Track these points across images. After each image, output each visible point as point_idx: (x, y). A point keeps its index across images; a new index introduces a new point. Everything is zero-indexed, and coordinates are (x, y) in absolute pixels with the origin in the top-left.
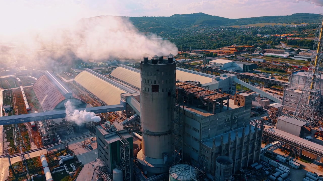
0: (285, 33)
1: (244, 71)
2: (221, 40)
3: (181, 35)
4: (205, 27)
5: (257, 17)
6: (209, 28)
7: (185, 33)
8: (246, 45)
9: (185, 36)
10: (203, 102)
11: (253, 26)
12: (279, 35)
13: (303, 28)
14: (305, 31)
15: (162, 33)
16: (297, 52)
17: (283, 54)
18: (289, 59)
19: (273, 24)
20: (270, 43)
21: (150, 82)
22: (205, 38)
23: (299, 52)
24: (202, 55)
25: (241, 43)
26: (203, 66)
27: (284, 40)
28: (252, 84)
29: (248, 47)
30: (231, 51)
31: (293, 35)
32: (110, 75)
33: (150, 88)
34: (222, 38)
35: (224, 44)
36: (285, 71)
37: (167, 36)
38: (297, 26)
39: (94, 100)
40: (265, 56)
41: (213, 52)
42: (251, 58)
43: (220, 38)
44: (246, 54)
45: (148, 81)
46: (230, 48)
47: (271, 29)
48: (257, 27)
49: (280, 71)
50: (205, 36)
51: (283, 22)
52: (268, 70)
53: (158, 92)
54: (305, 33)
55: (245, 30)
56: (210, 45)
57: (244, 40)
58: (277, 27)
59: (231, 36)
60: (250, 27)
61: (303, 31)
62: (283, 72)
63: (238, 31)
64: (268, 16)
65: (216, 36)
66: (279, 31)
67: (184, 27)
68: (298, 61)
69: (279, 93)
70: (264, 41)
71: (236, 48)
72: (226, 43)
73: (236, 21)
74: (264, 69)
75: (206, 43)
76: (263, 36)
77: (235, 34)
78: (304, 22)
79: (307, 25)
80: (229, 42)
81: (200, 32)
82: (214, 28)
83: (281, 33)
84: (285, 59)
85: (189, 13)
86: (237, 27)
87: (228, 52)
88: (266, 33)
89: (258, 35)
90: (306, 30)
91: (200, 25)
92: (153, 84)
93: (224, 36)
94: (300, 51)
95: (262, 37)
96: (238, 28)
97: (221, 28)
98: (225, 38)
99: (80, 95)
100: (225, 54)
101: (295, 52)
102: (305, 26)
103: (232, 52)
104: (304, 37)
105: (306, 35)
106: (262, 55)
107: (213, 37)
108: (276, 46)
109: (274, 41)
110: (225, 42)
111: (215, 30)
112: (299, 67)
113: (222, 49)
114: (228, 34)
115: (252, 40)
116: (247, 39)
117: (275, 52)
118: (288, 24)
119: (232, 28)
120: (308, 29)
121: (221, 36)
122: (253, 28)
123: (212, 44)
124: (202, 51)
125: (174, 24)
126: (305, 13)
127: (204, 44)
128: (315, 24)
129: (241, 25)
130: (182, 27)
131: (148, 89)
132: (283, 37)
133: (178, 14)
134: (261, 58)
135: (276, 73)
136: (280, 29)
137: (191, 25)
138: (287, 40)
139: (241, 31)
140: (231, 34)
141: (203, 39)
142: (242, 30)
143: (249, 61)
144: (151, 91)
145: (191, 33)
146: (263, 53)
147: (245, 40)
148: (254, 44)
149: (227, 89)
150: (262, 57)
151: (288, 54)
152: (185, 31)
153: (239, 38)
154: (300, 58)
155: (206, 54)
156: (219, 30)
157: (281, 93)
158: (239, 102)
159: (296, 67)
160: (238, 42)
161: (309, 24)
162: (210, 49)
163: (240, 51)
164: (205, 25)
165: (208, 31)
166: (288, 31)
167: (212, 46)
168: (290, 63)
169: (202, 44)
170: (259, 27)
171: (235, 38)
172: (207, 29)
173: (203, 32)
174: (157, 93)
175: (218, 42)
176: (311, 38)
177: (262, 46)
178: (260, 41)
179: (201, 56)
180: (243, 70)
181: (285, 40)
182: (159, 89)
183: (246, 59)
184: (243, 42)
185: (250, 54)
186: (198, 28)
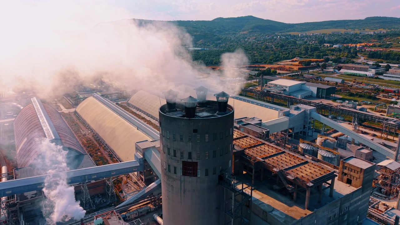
0: (360, 43)
1: (318, 97)
2: (279, 51)
3: (226, 44)
4: (256, 34)
5: (321, 21)
6: (261, 35)
7: (231, 42)
8: (313, 58)
9: (231, 46)
10: (285, 182)
11: (317, 32)
12: (354, 45)
13: (384, 36)
14: (386, 40)
15: (202, 41)
16: (385, 68)
17: (367, 71)
18: (376, 78)
19: (342, 31)
20: (344, 55)
21: (178, 154)
22: (257, 48)
23: (390, 69)
24: (257, 72)
25: (305, 55)
26: (259, 88)
27: (362, 52)
28: (334, 118)
29: (316, 62)
30: (294, 66)
31: (371, 44)
32: (129, 102)
33: (180, 167)
34: (279, 49)
35: (283, 56)
36: (377, 97)
37: (208, 46)
38: (375, 33)
39: (99, 144)
40: (342, 75)
41: (270, 67)
42: (324, 77)
43: (277, 48)
44: (315, 70)
45: (175, 151)
46: (292, 61)
47: (340, 37)
48: (322, 34)
49: (370, 97)
50: (257, 46)
51: (355, 28)
52: (352, 95)
53: (196, 176)
54: (388, 43)
55: (308, 38)
56: (264, 58)
57: (309, 51)
58: (348, 34)
59: (291, 46)
60: (313, 34)
61: (384, 39)
62: (375, 98)
63: (298, 39)
64: (336, 20)
65: (272, 45)
66: (353, 40)
67: (229, 34)
68: (389, 82)
69: (378, 134)
70: (336, 52)
71: (300, 63)
72: (286, 56)
73: (295, 27)
74: (346, 93)
75: (259, 55)
76: (333, 46)
77: (295, 43)
78: (381, 28)
79: (387, 31)
80: (289, 53)
81: (249, 40)
82: (267, 35)
83: (356, 42)
84: (371, 79)
85: (236, 16)
86: (297, 34)
87: (290, 68)
88: (336, 42)
89: (326, 45)
90: (388, 39)
91: (250, 32)
92: (186, 159)
93: (282, 46)
94: (390, 67)
95: (332, 48)
96: (299, 35)
97: (277, 36)
98: (284, 48)
99: (80, 136)
100: (286, 71)
101: (383, 69)
102: (384, 33)
103: (296, 68)
104: (387, 48)
105: (389, 45)
106: (337, 73)
107: (268, 47)
108: (354, 60)
109: (349, 52)
110: (284, 54)
111: (269, 38)
112: (394, 91)
113: (282, 63)
114: (287, 43)
115: (320, 51)
116: (313, 50)
117: (356, 68)
118: (361, 30)
119: (290, 35)
120: (390, 36)
121: (279, 45)
122: (317, 35)
123: (268, 56)
124: (256, 66)
125: (217, 30)
126: (382, 16)
127: (257, 56)
128: (396, 30)
129: (301, 31)
130: (227, 34)
131: (175, 168)
132: (359, 47)
133: (222, 17)
134: (337, 77)
135: (365, 100)
136: (353, 37)
137: (238, 31)
138: (365, 51)
139: (303, 40)
140: (290, 43)
141: (255, 49)
142: (304, 38)
143: (322, 81)
144: (181, 174)
145: (239, 42)
146: (339, 70)
147: (311, 52)
148: (324, 57)
149: (301, 128)
150: (339, 76)
151: (373, 71)
152: (231, 39)
153: (302, 48)
154: (393, 77)
155: (261, 71)
156: (274, 38)
157: (382, 136)
158: (349, 177)
159: (391, 92)
160: (301, 54)
161: (389, 31)
162: (265, 63)
163: (307, 66)
164: (256, 31)
165: (260, 39)
166: (364, 39)
167: (267, 59)
168: (380, 85)
169: (255, 56)
170: (325, 34)
171: (297, 49)
172: (259, 37)
173: (254, 40)
174: (194, 178)
175: (275, 54)
176: (396, 48)
177: (335, 59)
178: (331, 53)
179: (254, 74)
180: (316, 95)
181: (364, 52)
182: (199, 171)
183: (317, 78)
184: (308, 54)
185: (321, 71)
186: (247, 35)
